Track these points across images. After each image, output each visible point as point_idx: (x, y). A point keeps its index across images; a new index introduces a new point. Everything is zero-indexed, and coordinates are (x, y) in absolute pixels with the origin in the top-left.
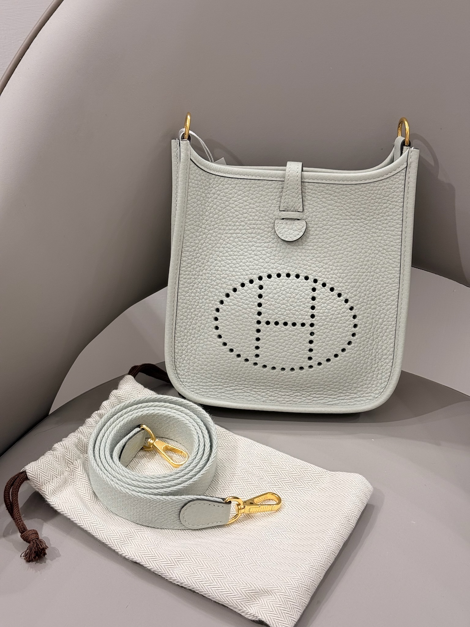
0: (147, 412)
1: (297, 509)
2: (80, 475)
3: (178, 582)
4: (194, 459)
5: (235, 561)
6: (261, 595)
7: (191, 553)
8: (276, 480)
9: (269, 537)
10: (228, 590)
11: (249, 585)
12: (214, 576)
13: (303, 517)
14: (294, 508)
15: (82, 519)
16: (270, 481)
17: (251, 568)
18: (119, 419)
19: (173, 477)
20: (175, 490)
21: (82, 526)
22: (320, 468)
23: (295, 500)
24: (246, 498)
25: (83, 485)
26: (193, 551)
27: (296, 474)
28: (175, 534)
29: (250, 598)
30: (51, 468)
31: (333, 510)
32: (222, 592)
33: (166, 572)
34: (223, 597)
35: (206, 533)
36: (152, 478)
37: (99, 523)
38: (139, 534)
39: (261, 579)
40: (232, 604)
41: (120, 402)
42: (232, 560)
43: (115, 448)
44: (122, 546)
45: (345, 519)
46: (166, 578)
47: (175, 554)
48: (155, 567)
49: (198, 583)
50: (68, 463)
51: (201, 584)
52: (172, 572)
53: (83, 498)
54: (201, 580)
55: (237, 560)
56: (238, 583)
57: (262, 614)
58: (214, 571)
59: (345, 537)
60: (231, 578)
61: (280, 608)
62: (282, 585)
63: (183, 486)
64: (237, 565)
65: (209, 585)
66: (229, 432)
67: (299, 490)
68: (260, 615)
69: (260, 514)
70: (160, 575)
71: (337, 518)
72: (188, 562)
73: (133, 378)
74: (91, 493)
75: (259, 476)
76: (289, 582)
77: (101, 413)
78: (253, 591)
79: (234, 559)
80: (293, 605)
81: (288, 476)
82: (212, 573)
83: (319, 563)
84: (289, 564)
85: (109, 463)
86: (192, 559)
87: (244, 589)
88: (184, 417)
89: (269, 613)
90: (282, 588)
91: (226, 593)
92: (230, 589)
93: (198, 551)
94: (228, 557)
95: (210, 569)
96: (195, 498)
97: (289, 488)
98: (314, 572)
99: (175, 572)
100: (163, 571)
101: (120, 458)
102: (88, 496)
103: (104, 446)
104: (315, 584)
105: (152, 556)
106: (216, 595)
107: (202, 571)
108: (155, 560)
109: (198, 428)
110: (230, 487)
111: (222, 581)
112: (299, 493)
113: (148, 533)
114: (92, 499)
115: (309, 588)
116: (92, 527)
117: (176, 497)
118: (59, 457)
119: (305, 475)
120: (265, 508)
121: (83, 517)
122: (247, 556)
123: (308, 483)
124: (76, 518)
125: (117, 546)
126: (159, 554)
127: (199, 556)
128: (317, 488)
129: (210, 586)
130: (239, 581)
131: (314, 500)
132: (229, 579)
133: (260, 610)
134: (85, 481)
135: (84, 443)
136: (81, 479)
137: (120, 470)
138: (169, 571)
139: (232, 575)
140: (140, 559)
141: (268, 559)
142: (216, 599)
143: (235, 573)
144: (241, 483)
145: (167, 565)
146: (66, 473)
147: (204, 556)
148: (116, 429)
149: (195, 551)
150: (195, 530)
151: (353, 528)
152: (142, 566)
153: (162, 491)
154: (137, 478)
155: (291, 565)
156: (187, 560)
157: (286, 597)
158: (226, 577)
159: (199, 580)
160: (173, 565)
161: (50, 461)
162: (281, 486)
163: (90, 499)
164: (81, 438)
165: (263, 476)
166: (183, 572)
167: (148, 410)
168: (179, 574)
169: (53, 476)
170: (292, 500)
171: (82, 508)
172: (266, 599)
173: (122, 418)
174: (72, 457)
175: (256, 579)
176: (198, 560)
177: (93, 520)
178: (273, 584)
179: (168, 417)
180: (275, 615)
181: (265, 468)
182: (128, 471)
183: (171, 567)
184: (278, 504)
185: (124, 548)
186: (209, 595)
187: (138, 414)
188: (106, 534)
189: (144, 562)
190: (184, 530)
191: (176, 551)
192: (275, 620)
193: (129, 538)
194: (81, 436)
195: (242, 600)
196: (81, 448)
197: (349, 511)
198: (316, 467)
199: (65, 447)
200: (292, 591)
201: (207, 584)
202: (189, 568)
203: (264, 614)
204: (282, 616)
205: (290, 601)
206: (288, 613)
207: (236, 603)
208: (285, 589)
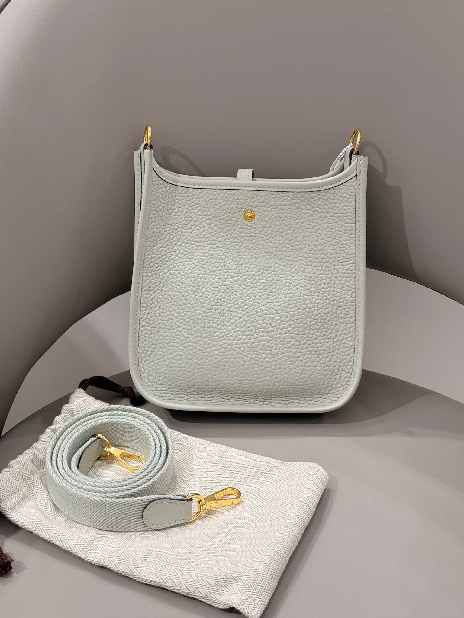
0: (101, 421)
1: (257, 500)
2: (38, 489)
3: (146, 580)
4: (152, 461)
5: (201, 553)
6: (230, 583)
7: (157, 551)
8: (234, 475)
9: (232, 528)
10: (197, 582)
11: (217, 574)
12: (181, 570)
13: (264, 507)
14: (253, 500)
15: (45, 530)
16: (228, 477)
17: (218, 558)
18: (73, 431)
19: (133, 480)
20: (135, 491)
21: (45, 537)
22: (275, 460)
23: (254, 492)
24: (206, 495)
25: (43, 498)
26: (158, 549)
27: (253, 467)
28: (139, 536)
29: (219, 587)
30: (8, 484)
31: (292, 497)
32: (191, 584)
33: (134, 572)
34: (192, 589)
35: (169, 532)
36: (112, 483)
37: (62, 533)
38: (104, 539)
39: (228, 568)
40: (202, 595)
41: (73, 416)
42: (197, 552)
43: (73, 458)
44: (88, 552)
45: (305, 504)
46: (134, 579)
47: (141, 553)
48: (122, 569)
49: (166, 579)
50: (26, 478)
51: (170, 579)
52: (140, 572)
53: (44, 511)
54: (169, 576)
55: (203, 553)
56: (206, 573)
57: (232, 601)
58: (181, 565)
59: (306, 522)
60: (198, 569)
61: (249, 593)
62: (250, 570)
63: (143, 487)
64: (204, 556)
65: (178, 580)
66: (183, 434)
67: (257, 482)
68: (230, 602)
69: (221, 509)
70: (127, 577)
71: (297, 504)
72: (154, 560)
73: (83, 390)
74: (51, 505)
75: (216, 472)
76: (256, 567)
77: (54, 428)
78: (222, 580)
79: (200, 552)
80: (262, 589)
81: (245, 470)
82: (179, 567)
83: (284, 547)
84: (254, 550)
85: (67, 473)
86: (159, 557)
87: (212, 578)
88: (138, 422)
89: (239, 599)
90: (250, 573)
91: (195, 584)
92: (199, 581)
93: (164, 549)
94: (193, 551)
95: (177, 564)
96: (156, 498)
97: (248, 481)
98: (279, 556)
99: (142, 571)
100: (131, 571)
101: (78, 467)
102: (48, 509)
103: (61, 457)
104: (281, 568)
105: (118, 559)
106: (185, 588)
107: (169, 567)
108: (121, 561)
109: (153, 432)
110: (189, 486)
111: (190, 573)
112: (257, 485)
113: (111, 537)
114: (53, 510)
115: (276, 572)
117: (138, 498)
118: (16, 473)
119: (261, 467)
120: (225, 502)
121: (46, 528)
122: (212, 548)
123: (266, 475)
124: (38, 530)
125: (83, 553)
126: (125, 556)
127: (165, 553)
128: (275, 478)
129: (178, 581)
130: (207, 571)
131: (273, 490)
132: (197, 571)
133: (230, 597)
134: (44, 494)
135: (39, 458)
136: (40, 492)
137: (80, 479)
138: (136, 571)
139: (199, 567)
140: (106, 563)
141: (233, 548)
142: (186, 592)
143: (202, 564)
144: (200, 481)
145: (134, 565)
146: (25, 489)
147: (170, 552)
148: (71, 440)
149: (161, 548)
150: (158, 530)
151: (314, 513)
152: (109, 569)
153: (123, 494)
154: (97, 484)
155: (256, 551)
156: (154, 558)
157: (255, 581)
158: (193, 569)
159: (167, 576)
160: (140, 564)
161: (7, 477)
162: (239, 480)
163: (51, 511)
164: (36, 453)
165: (221, 472)
166: (151, 570)
167: (101, 419)
168: (146, 573)
169: (12, 492)
170: (251, 493)
171: (43, 520)
172: (234, 586)
173: (76, 429)
174: (29, 472)
175: (223, 568)
176: (164, 556)
177: (56, 530)
178: (241, 570)
179: (122, 424)
180: (246, 600)
181: (222, 464)
182: (88, 478)
183: (138, 566)
184: (238, 497)
185: (89, 554)
186: (179, 589)
187: (92, 424)
188: (70, 542)
189: (110, 565)
190: (148, 532)
191: (142, 551)
192: (246, 605)
193: (94, 544)
194: (36, 452)
195: (211, 590)
196: (37, 463)
197: (308, 497)
198: (272, 459)
199: (21, 463)
200: (260, 576)
201: (176, 579)
202: (156, 565)
203: (235, 600)
204: (252, 601)
205: (258, 586)
206: (258, 597)
207: (206, 593)
208: (253, 574)
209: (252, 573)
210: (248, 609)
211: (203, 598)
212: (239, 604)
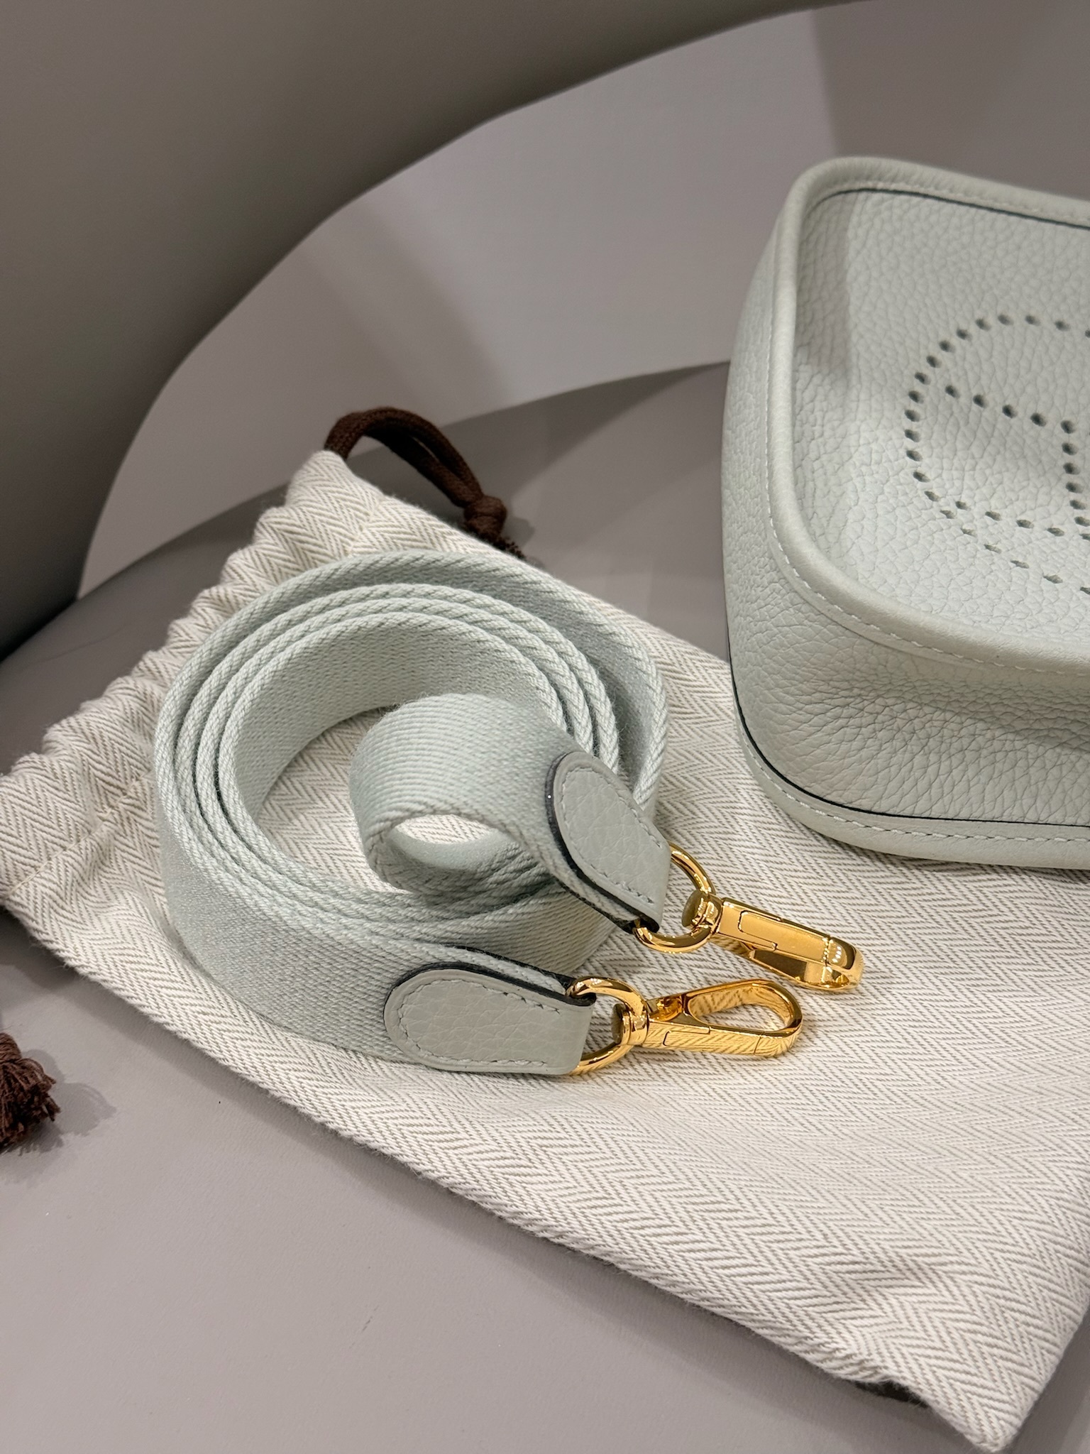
3: (545, 1228)
6: (890, 1282)
10: (751, 1260)
11: (836, 1243)
12: (690, 1208)
15: (165, 998)
29: (845, 1294)
30: (35, 816)
33: (499, 1190)
34: (732, 1287)
39: (885, 1217)
40: (769, 1317)
46: (499, 1214)
48: (455, 1173)
49: (627, 1236)
51: (640, 1238)
52: (522, 1192)
54: (637, 1224)
56: (789, 1229)
57: (899, 1360)
58: (688, 1185)
61: (973, 1336)
62: (978, 1244)
65: (673, 1243)
68: (890, 1363)
73: (340, 458)
76: (1004, 1232)
78: (857, 1267)
80: (1027, 1324)
82: (679, 1193)
87: (816, 1256)
89: (929, 1357)
90: (978, 1255)
91: (744, 1270)
92: (760, 1258)
95: (672, 1179)
99: (532, 1192)
100: (486, 1187)
105: (441, 1133)
106: (704, 1279)
107: (641, 1188)
108: (452, 1144)
111: (724, 1223)
116: (204, 1027)
118: (67, 775)
129: (676, 1247)
133: (888, 1341)
138: (508, 1188)
140: (393, 1143)
142: (703, 1294)
145: (501, 1163)
157: (998, 1292)
158: (738, 1207)
159: (632, 1224)
160: (525, 1162)
161: (31, 791)
166: (566, 1192)
168: (548, 1199)
169: (49, 845)
171: (162, 960)
172: (909, 1298)
178: (940, 1237)
180: (957, 1366)
183: (516, 1170)
186: (675, 1278)
188: (257, 1051)
192: (959, 1385)
195: (809, 1301)
199: (90, 735)
200: (1022, 1271)
201: (666, 1239)
202: (588, 1175)
203: (910, 1359)
204: (983, 1369)
205: (1013, 1310)
206: (1010, 1355)
207: (787, 1311)
208: (992, 1262)
209: (989, 1257)
210: (965, 1403)
211: (772, 1328)
212: (930, 1376)
